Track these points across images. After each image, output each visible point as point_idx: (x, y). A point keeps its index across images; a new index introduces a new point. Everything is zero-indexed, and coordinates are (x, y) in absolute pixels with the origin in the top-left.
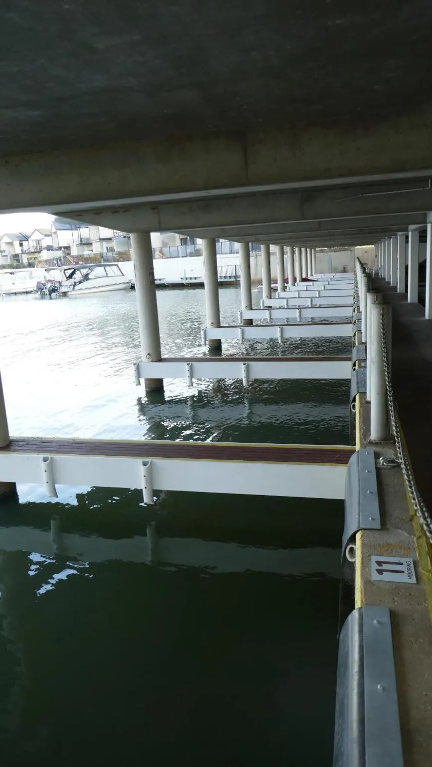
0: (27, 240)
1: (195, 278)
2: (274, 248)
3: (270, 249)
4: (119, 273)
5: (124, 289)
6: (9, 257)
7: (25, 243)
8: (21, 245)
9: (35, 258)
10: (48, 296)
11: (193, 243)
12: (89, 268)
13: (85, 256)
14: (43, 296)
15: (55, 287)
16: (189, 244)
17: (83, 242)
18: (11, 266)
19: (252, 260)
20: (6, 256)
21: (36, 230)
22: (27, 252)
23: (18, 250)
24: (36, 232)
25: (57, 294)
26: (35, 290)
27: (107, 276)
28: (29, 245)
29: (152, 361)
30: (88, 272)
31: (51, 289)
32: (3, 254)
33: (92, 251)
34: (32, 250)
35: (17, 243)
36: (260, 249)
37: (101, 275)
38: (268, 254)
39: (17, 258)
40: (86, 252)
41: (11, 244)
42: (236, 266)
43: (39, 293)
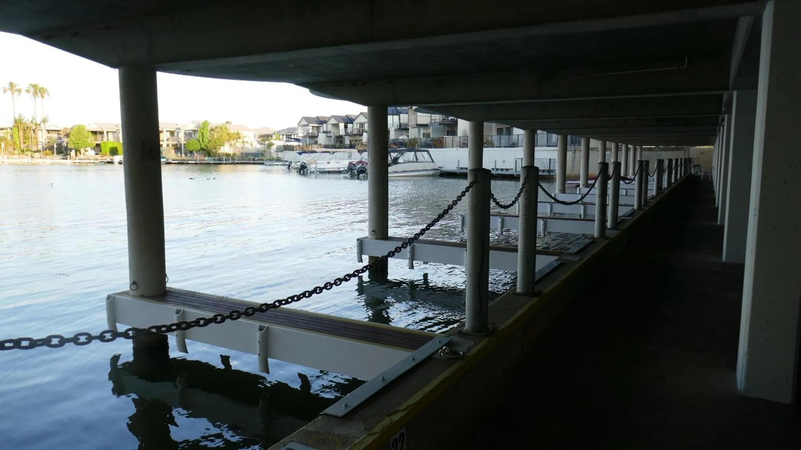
0: (352, 123)
1: (507, 170)
2: (594, 143)
3: (590, 145)
4: (430, 159)
5: (433, 176)
6: (333, 138)
7: (350, 126)
8: (346, 127)
9: (356, 140)
10: (357, 177)
11: (509, 132)
12: (399, 152)
13: (400, 141)
14: (352, 177)
15: (364, 168)
16: (505, 134)
17: (402, 127)
18: (334, 147)
19: (569, 155)
20: (331, 137)
21: (361, 113)
22: (350, 134)
23: (342, 132)
24: (361, 115)
25: (365, 176)
26: (346, 170)
27: (416, 162)
28: (353, 127)
29: (377, 239)
30: (398, 156)
31: (360, 170)
32: (328, 135)
33: (408, 136)
34: (355, 132)
35: (342, 125)
36: (580, 144)
37: (411, 160)
38: (588, 149)
39: (341, 140)
40: (403, 137)
41: (336, 126)
42: (550, 159)
43: (349, 173)
